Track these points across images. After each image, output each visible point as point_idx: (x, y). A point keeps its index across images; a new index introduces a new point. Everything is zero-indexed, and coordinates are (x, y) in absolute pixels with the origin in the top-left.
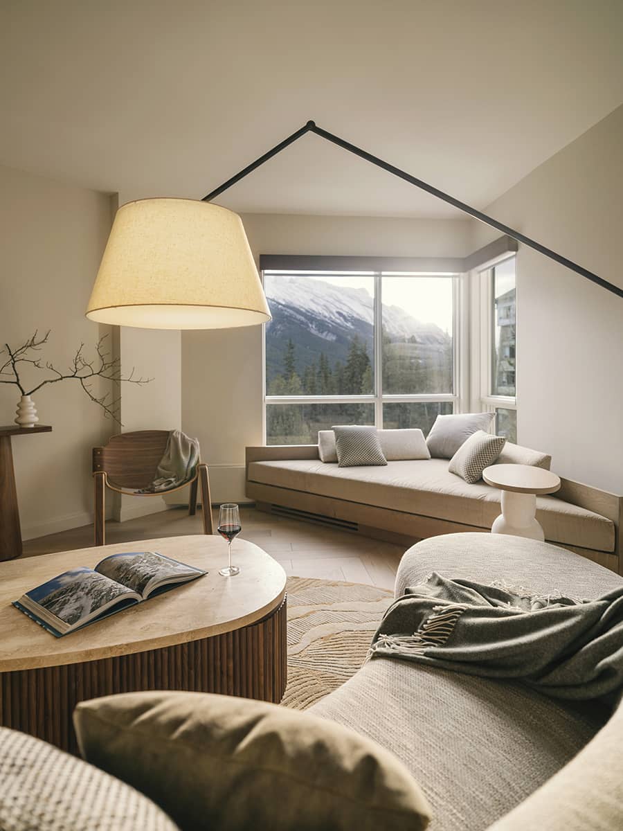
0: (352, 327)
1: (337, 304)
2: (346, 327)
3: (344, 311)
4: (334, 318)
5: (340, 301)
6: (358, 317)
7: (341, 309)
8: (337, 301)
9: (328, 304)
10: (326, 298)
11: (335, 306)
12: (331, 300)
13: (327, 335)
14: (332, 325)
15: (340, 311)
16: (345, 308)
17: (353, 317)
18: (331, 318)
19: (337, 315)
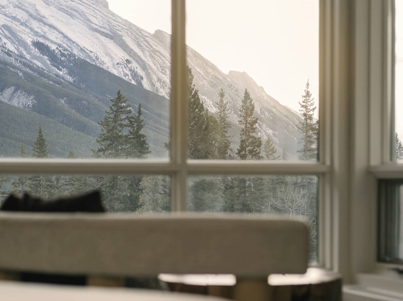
0: (70, 79)
1: (35, 25)
2: (58, 80)
3: (52, 42)
4: (28, 56)
5: (41, 20)
6: (82, 56)
7: (44, 37)
8: (35, 19)
9: (15, 26)
10: (11, 10)
11: (32, 30)
12: (21, 15)
13: (11, 98)
14: (25, 73)
15: (41, 40)
16: (53, 36)
17: (72, 55)
18: (22, 56)
19: (35, 51)
